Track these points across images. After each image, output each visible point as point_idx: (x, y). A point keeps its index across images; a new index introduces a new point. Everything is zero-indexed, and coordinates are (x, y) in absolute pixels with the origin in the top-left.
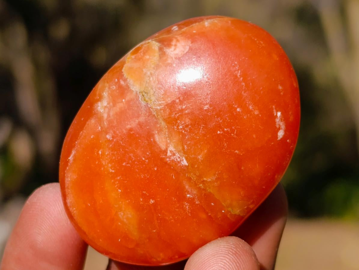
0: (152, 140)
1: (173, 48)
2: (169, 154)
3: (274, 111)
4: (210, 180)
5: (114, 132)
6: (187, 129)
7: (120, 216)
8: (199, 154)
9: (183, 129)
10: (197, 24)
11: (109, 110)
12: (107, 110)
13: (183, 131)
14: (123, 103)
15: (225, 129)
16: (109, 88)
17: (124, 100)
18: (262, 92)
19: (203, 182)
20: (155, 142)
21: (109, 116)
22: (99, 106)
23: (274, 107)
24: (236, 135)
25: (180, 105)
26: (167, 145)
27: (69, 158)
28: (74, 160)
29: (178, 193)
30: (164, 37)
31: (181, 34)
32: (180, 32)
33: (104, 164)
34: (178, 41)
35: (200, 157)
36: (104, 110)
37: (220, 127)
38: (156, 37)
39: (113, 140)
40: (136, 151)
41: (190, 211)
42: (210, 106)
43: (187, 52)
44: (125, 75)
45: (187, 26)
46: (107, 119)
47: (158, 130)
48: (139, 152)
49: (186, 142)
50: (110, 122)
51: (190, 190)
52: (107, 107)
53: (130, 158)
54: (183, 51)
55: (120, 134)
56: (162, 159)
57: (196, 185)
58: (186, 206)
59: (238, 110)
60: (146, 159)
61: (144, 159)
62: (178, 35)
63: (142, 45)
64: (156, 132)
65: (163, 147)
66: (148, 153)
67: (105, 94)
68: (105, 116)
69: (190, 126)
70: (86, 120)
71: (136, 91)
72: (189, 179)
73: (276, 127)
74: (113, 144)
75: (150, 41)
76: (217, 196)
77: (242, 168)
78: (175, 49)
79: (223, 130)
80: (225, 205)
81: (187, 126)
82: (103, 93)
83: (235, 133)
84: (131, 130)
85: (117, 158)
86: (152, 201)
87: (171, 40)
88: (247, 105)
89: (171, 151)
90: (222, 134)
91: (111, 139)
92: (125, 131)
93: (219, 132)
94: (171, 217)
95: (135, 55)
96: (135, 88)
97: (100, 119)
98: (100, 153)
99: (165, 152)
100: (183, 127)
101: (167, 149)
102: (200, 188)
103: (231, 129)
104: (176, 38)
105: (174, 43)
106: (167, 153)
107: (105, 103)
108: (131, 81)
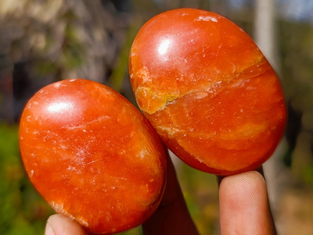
0: (200, 101)
1: (143, 77)
2: (211, 92)
3: (197, 20)
4: (235, 69)
5: (189, 126)
6: (197, 77)
7: (247, 134)
8: (216, 72)
9: (197, 79)
10: (132, 61)
11: (174, 127)
12: (174, 129)
13: (198, 79)
14: (172, 116)
15: (203, 52)
16: (160, 125)
17: (170, 116)
18: (184, 25)
19: (235, 73)
20: (202, 99)
21: (178, 128)
22: (170, 134)
23: (195, 20)
24: (208, 45)
25: (180, 78)
26: (205, 92)
27: (201, 162)
28: (203, 159)
29: (239, 92)
30: (135, 84)
31: (136, 72)
32: (134, 72)
33: (209, 137)
34: (139, 74)
35: (218, 72)
36: (173, 130)
37: (201, 54)
38: (135, 89)
39: (195, 128)
40: (204, 114)
41: (253, 87)
42: (185, 58)
43: (148, 68)
44: (154, 112)
45: (132, 68)
46: (180, 130)
47: (194, 96)
48: (206, 112)
49: (206, 78)
50: (182, 128)
51: (239, 84)
52: (172, 128)
53: (209, 118)
54: (147, 70)
55: (191, 122)
56: (214, 98)
57: (236, 79)
58: (249, 89)
59: (192, 41)
60: (212, 108)
61: (211, 109)
62: (136, 73)
63: (138, 100)
64: (195, 97)
65: (206, 95)
66: (208, 106)
67: (164, 128)
68: (177, 130)
69: (196, 74)
70: (178, 145)
71: (165, 106)
72: (231, 82)
73: (208, 21)
74: (197, 128)
75: (136, 94)
76: (247, 67)
77: (231, 46)
78: (144, 76)
79: (204, 53)
80: (254, 64)
81: (195, 76)
82: (162, 130)
83: (207, 46)
84: (190, 114)
85: (207, 127)
86: (242, 111)
87: (138, 78)
88: (190, 35)
89: (210, 90)
90: (206, 54)
91: (194, 129)
92: (190, 118)
93: (204, 56)
94: (255, 101)
95: (143, 104)
96: (163, 106)
97: (179, 134)
98: (201, 139)
99: (210, 94)
100: (195, 79)
101: (208, 93)
102: (239, 77)
103: (204, 48)
104: (138, 75)
105: (140, 76)
106: (210, 93)
107: (169, 129)
108: (158, 109)
